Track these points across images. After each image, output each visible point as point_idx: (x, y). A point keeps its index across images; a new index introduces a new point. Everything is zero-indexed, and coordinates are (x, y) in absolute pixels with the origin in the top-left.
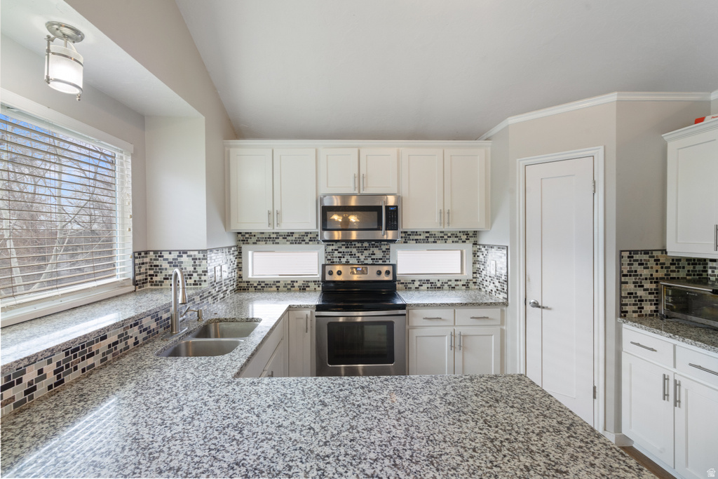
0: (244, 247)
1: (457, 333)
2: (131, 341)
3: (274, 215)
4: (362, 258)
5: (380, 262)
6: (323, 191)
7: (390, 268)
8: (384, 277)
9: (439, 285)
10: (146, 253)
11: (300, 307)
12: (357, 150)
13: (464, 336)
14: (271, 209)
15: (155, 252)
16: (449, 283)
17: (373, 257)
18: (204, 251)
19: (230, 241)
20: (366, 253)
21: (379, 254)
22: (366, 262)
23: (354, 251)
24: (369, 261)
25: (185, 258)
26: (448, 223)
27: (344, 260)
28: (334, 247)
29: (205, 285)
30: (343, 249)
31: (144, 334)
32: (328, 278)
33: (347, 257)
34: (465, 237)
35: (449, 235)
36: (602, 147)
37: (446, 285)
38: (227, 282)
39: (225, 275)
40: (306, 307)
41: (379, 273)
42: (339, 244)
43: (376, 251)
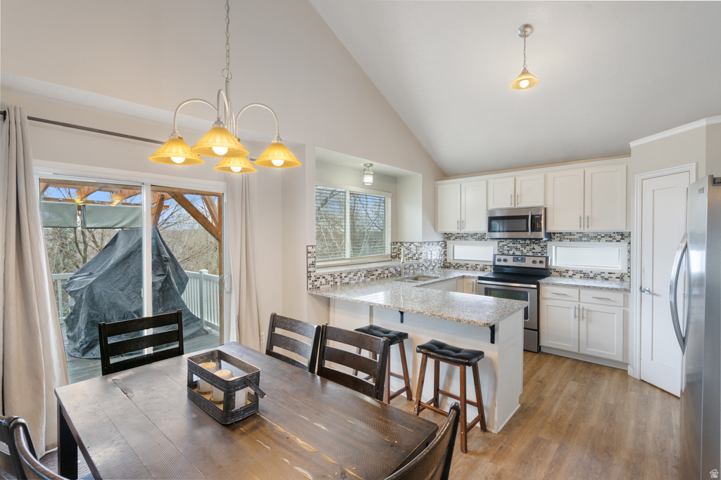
0: (448, 242)
1: (581, 307)
2: (386, 275)
3: (461, 223)
4: (525, 251)
5: (539, 255)
6: (491, 207)
7: (544, 259)
8: (538, 265)
9: (591, 275)
10: (397, 243)
11: (469, 277)
12: (513, 178)
13: (588, 311)
14: (459, 220)
15: (400, 243)
16: (602, 275)
17: (533, 251)
18: (421, 243)
19: (440, 238)
20: (528, 248)
21: (538, 249)
22: (528, 254)
23: (519, 246)
24: (531, 254)
25: (412, 246)
26: (588, 226)
27: (511, 252)
28: (504, 243)
29: (421, 261)
30: (511, 245)
31: (390, 274)
32: (497, 263)
33: (514, 250)
34: (620, 237)
35: (603, 235)
36: (694, 164)
37: (599, 277)
38: (436, 261)
39: (434, 257)
40: (473, 277)
41: (534, 262)
42: (508, 241)
43: (536, 246)
